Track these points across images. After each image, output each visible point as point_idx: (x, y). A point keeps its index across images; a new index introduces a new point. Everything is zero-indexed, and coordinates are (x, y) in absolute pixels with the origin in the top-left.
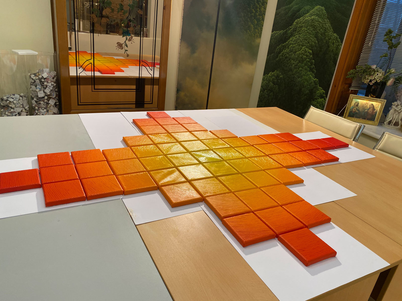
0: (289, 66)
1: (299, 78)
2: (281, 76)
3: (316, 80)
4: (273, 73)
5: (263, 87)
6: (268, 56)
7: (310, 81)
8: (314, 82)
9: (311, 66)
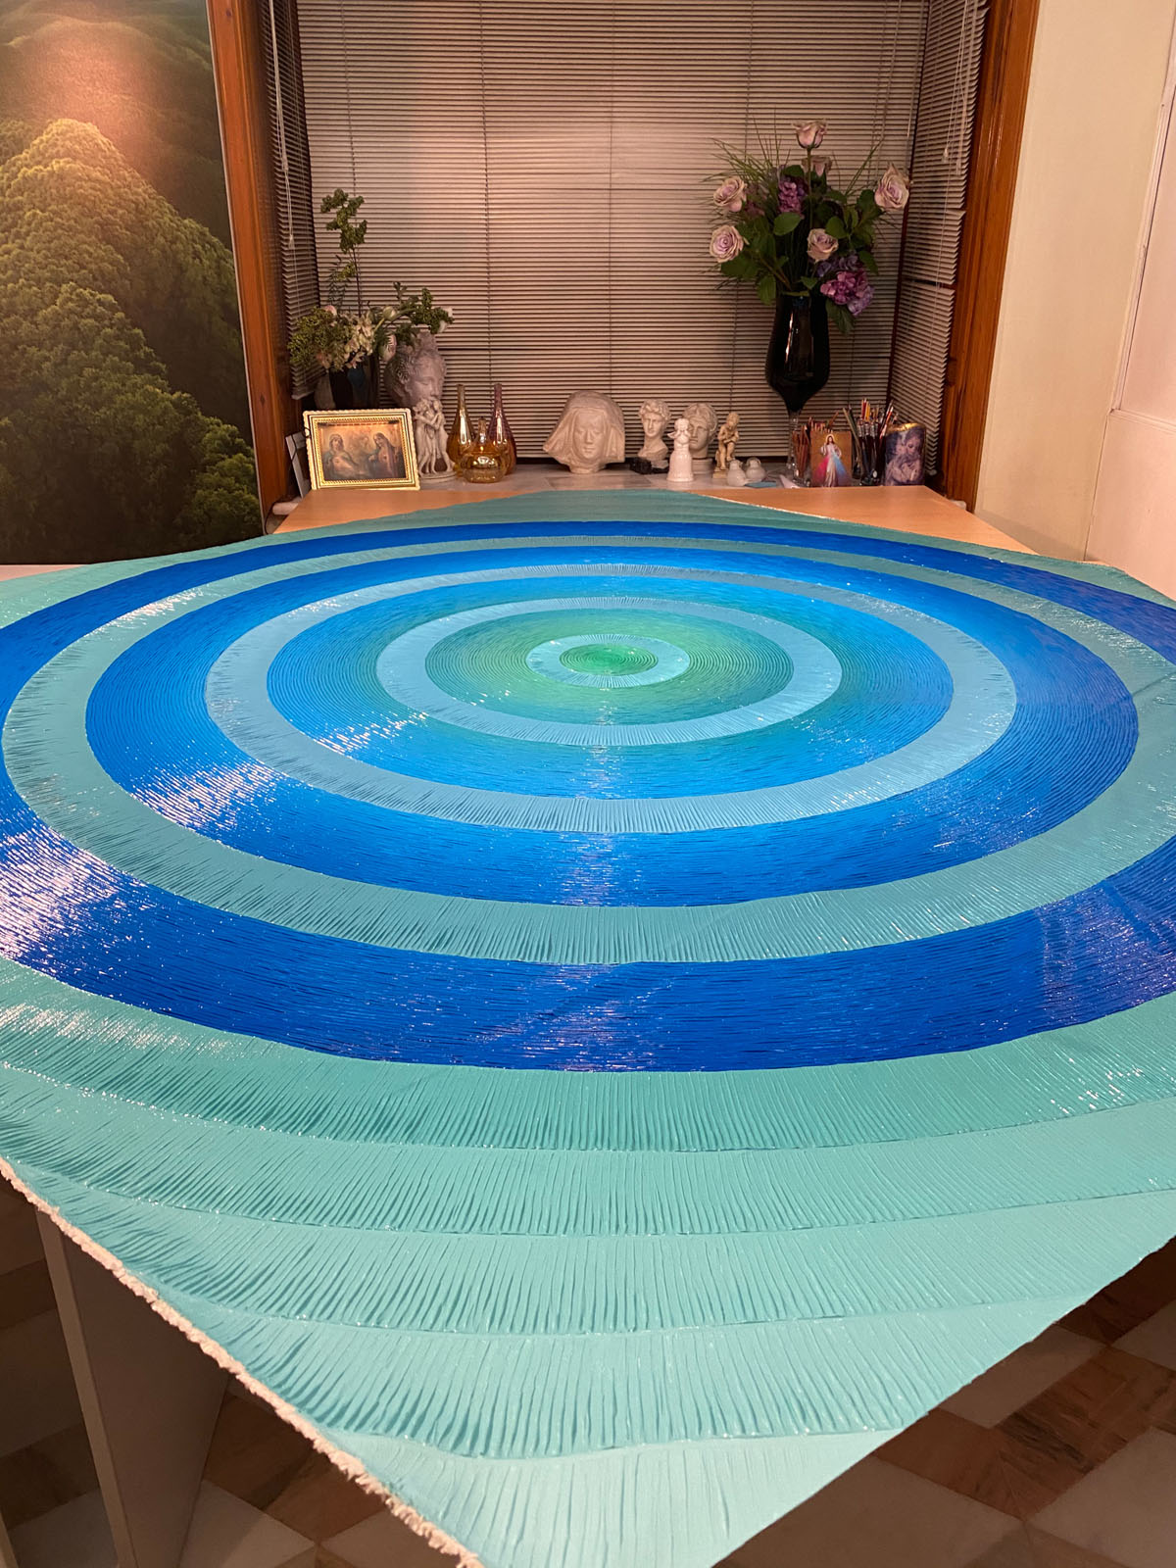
3: (180, 397)
7: (158, 407)
9: (133, 351)
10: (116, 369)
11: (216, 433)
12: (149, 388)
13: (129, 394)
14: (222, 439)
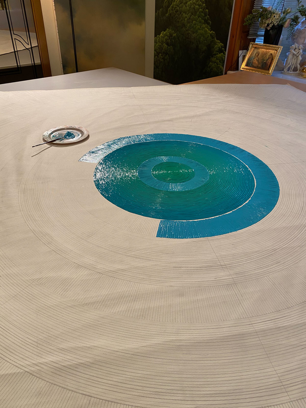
0: (182, 21)
1: (193, 34)
2: (174, 34)
3: (212, 32)
4: (165, 32)
5: (157, 50)
6: (156, 12)
7: (207, 35)
8: (211, 35)
9: (205, 17)
10: (200, 22)
11: (218, 45)
12: (206, 28)
13: (201, 30)
14: (219, 48)
